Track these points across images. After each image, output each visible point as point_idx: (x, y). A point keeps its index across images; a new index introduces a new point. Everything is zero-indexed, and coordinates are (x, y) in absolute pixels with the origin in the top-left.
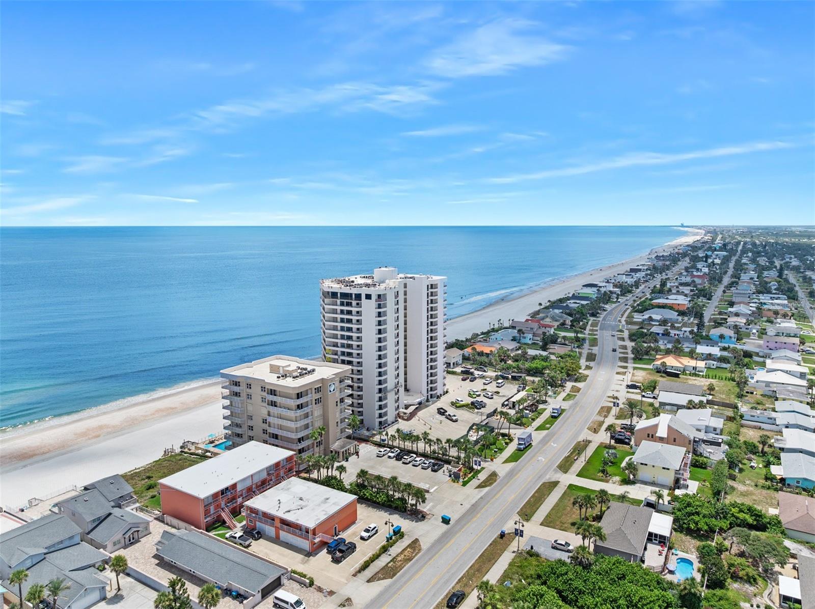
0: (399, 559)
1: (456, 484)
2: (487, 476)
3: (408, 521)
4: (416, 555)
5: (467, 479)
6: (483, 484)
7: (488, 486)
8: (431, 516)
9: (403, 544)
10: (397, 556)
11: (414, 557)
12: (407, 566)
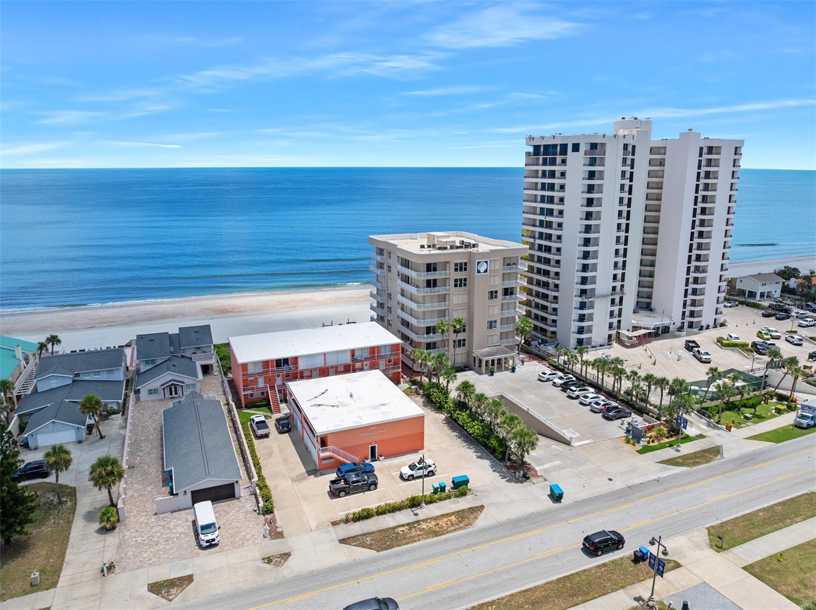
0: (424, 526)
1: (628, 447)
2: (699, 449)
3: (498, 474)
4: (455, 530)
5: (656, 443)
6: (681, 461)
7: (688, 465)
8: (541, 479)
9: (453, 506)
10: (424, 520)
11: (448, 532)
12: (423, 542)
